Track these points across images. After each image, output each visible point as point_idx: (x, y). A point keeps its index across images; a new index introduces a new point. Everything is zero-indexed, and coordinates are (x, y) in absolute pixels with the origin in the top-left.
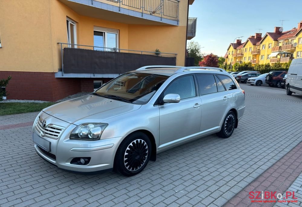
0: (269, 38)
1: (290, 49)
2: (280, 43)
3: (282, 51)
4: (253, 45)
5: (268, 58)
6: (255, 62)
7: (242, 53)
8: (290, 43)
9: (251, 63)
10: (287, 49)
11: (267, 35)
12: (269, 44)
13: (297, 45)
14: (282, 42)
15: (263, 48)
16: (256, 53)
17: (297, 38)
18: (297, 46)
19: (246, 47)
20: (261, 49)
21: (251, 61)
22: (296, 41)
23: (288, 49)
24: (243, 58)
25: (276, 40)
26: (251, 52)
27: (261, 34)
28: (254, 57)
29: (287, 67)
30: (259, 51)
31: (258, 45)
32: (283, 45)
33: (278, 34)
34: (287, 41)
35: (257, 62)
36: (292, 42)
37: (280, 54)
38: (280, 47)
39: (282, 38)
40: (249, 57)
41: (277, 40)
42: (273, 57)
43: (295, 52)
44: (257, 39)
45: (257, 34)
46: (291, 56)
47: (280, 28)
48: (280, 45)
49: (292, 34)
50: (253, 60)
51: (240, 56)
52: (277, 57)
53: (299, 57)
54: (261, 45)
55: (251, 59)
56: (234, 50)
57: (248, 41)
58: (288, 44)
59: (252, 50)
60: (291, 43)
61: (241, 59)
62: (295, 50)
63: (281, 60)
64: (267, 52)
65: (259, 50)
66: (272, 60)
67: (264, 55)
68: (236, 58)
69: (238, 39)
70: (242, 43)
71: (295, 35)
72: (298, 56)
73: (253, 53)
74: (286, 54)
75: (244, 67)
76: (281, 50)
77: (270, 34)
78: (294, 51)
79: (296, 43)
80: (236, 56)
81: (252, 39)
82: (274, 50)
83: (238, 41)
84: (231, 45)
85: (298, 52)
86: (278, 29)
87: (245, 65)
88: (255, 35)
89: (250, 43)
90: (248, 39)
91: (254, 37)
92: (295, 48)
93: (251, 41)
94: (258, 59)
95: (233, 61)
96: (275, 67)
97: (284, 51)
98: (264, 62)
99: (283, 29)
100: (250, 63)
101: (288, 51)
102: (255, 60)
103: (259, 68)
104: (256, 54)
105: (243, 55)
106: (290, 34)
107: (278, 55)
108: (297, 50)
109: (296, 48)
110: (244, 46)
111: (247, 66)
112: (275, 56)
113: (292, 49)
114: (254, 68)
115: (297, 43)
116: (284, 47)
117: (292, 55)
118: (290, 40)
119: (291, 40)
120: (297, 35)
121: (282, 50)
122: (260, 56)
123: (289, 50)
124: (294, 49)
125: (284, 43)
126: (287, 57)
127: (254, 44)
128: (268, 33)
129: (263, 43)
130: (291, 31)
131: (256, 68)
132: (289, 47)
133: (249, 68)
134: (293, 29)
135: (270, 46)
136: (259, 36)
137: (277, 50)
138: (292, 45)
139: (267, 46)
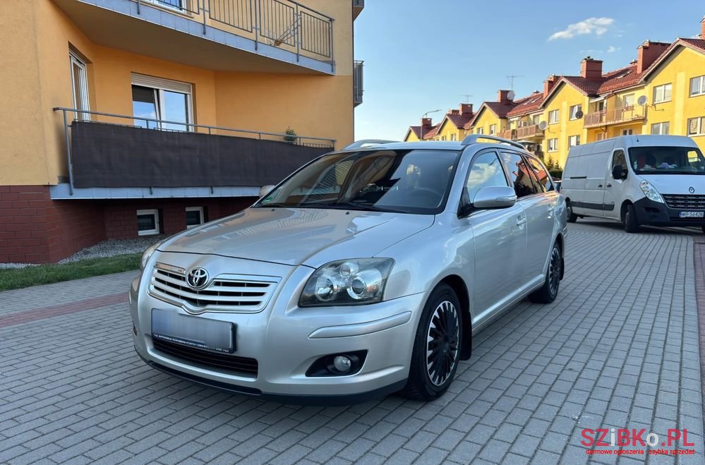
0: (489, 112)
1: (533, 136)
2: (512, 125)
3: (519, 140)
4: (459, 128)
8: (532, 123)
10: (526, 134)
11: (484, 108)
12: (491, 126)
13: (547, 126)
14: (515, 122)
17: (546, 112)
18: (546, 128)
19: (443, 133)
22: (543, 118)
23: (530, 134)
25: (503, 117)
27: (472, 105)
31: (468, 129)
32: (519, 127)
33: (505, 106)
34: (525, 118)
36: (536, 122)
38: (514, 132)
39: (514, 112)
41: (507, 118)
43: (543, 142)
44: (465, 117)
45: (464, 106)
46: (536, 149)
47: (508, 92)
48: (513, 126)
49: (535, 104)
53: (553, 150)
54: (475, 129)
56: (419, 140)
57: (446, 120)
58: (529, 125)
60: (534, 123)
62: (543, 137)
69: (425, 117)
70: (433, 126)
71: (541, 105)
72: (551, 149)
76: (516, 137)
77: (491, 105)
78: (541, 140)
79: (544, 123)
81: (454, 115)
83: (424, 120)
84: (410, 131)
85: (549, 141)
86: (504, 94)
88: (459, 108)
89: (450, 124)
90: (447, 117)
91: (457, 111)
92: (544, 132)
93: (453, 120)
97: (523, 139)
99: (514, 95)
101: (531, 139)
106: (530, 104)
108: (548, 136)
109: (546, 132)
110: (439, 132)
113: (538, 134)
115: (547, 121)
116: (522, 130)
117: (539, 147)
118: (531, 116)
119: (534, 117)
120: (544, 106)
121: (519, 138)
123: (530, 136)
124: (541, 134)
125: (521, 123)
127: (461, 128)
128: (486, 103)
129: (478, 125)
130: (530, 98)
132: (530, 131)
134: (535, 94)
135: (493, 129)
136: (467, 109)
137: (508, 137)
138: (537, 126)
139: (487, 131)
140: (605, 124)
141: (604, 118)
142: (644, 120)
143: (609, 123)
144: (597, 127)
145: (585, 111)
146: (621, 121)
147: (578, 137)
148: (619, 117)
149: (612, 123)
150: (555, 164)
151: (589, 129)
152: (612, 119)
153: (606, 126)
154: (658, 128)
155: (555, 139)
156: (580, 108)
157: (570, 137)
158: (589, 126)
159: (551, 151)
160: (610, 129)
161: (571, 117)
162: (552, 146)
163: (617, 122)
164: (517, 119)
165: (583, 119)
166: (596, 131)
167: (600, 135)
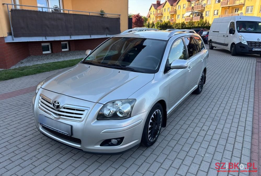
1: (200, 9)
3: (194, 11)
5: (183, 17)
6: (173, 21)
7: (161, 13)
8: (200, 4)
10: (198, 9)
12: (184, 5)
13: (206, 6)
14: (193, 3)
15: (178, 9)
16: (173, 12)
19: (165, 7)
20: (177, 9)
21: (169, 20)
22: (205, 2)
24: (163, 17)
26: (169, 12)
28: (172, 16)
29: (199, 25)
30: (176, 11)
31: (175, 6)
32: (195, 6)
34: (198, 2)
35: (174, 21)
36: (202, 3)
37: (192, 14)
38: (193, 8)
40: (168, 16)
41: (190, 2)
42: (187, 17)
43: (204, 12)
46: (201, 15)
48: (193, 5)
50: (171, 19)
51: (160, 15)
52: (190, 17)
53: (208, 16)
54: (177, 6)
55: (170, 18)
56: (155, 10)
57: (166, 2)
59: (170, 10)
60: (201, 4)
63: (194, 19)
64: (182, 11)
65: (176, 10)
66: (186, 19)
67: (179, 15)
68: (157, 17)
70: (161, 4)
74: (197, 14)
75: (165, 25)
78: (203, 11)
79: (205, 4)
80: (157, 15)
82: (187, 9)
83: (158, 1)
84: (152, 6)
85: (206, 12)
87: (165, 23)
89: (168, 3)
92: (204, 8)
94: (175, 18)
95: (155, 20)
96: (190, 25)
97: (196, 11)
98: (179, 21)
100: (169, 22)
101: (199, 11)
102: (173, 19)
103: (177, 26)
104: (173, 14)
105: (163, 14)
107: (191, 15)
108: (206, 10)
109: (206, 8)
110: (163, 7)
111: (167, 24)
112: (189, 15)
113: (202, 9)
114: (172, 26)
115: (206, 4)
116: (196, 7)
117: (202, 14)
118: (200, 1)
119: (201, 1)
121: (194, 10)
122: (177, 16)
123: (199, 10)
124: (203, 9)
125: (196, 4)
126: (198, 16)
127: (172, 5)
129: (179, 4)
131: (175, 26)
132: (199, 8)
133: (168, 26)
137: (190, 10)
138: (202, 5)
139: (182, 7)
141: (228, 3)
142: (244, 5)
143: (230, 5)
144: (226, 7)
146: (235, 5)
147: (218, 10)
148: (234, 3)
150: (208, 22)
152: (232, 4)
153: (229, 7)
154: (249, 9)
155: (209, 11)
157: (214, 11)
158: (222, 6)
159: (206, 16)
160: (230, 8)
161: (216, 2)
162: (207, 14)
163: (233, 5)
164: (194, 2)
165: (220, 3)
166: (225, 9)
167: (226, 10)
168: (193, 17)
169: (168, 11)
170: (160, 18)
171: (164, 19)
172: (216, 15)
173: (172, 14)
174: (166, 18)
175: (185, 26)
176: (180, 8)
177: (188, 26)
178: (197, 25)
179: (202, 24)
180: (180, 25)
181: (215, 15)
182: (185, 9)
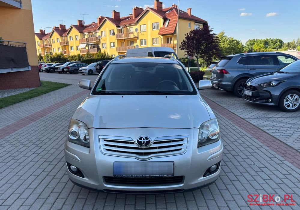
0: (74, 29)
2: (85, 36)
3: (89, 43)
5: (78, 49)
6: (66, 53)
7: (49, 44)
9: (63, 54)
10: (93, 41)
11: (72, 27)
13: (101, 38)
14: (87, 35)
15: (70, 40)
16: (65, 44)
17: (100, 31)
19: (52, 38)
21: (61, 52)
22: (99, 34)
23: (94, 40)
24: (52, 49)
25: (81, 32)
26: (59, 43)
27: (65, 25)
28: (63, 48)
29: (98, 57)
30: (68, 43)
31: (65, 37)
32: (89, 37)
33: (81, 27)
34: (91, 34)
35: (67, 53)
37: (87, 46)
38: (87, 39)
39: (86, 30)
40: (59, 48)
41: (83, 33)
42: (82, 48)
43: (100, 44)
46: (97, 47)
47: (82, 21)
48: (86, 37)
49: (94, 27)
50: (63, 51)
51: (48, 47)
52: (85, 49)
53: (104, 48)
54: (68, 37)
55: (61, 50)
56: (40, 40)
59: (60, 41)
60: (95, 36)
61: (49, 50)
62: (99, 42)
63: (90, 51)
64: (76, 43)
65: (67, 41)
66: (82, 51)
67: (73, 47)
68: (43, 49)
72: (104, 47)
73: (62, 44)
74: (93, 46)
75: (57, 58)
76: (88, 41)
77: (75, 26)
79: (99, 36)
80: (44, 47)
81: (56, 29)
82: (81, 41)
83: (41, 31)
85: (102, 44)
86: (80, 22)
87: (58, 56)
88: (59, 26)
90: (53, 30)
92: (100, 40)
94: (67, 50)
95: (41, 52)
96: (88, 57)
98: (74, 53)
100: (61, 54)
101: (94, 43)
102: (65, 51)
103: (73, 59)
104: (65, 46)
105: (51, 45)
106: (92, 27)
107: (86, 47)
108: (102, 42)
109: (101, 40)
110: (51, 37)
111: (60, 57)
112: (84, 47)
113: (98, 41)
114: (67, 59)
115: (101, 36)
117: (98, 46)
118: (94, 33)
119: (95, 33)
120: (99, 29)
121: (89, 42)
122: (70, 48)
123: (95, 41)
124: (99, 41)
125: (89, 35)
126: (94, 48)
127: (61, 36)
128: (72, 25)
129: (70, 35)
131: (70, 59)
132: (94, 39)
133: (62, 59)
134: (93, 23)
135: (77, 37)
136: (63, 27)
137: (84, 41)
138: (97, 37)
139: (74, 38)
140: (124, 38)
141: (123, 36)
142: (138, 38)
143: (125, 38)
144: (121, 39)
145: (116, 32)
146: (129, 38)
147: (114, 43)
148: (128, 36)
149: (126, 38)
150: (107, 54)
151: (118, 40)
152: (126, 37)
153: (124, 39)
154: (143, 41)
155: (105, 43)
156: (113, 31)
157: (111, 43)
158: (118, 39)
159: (103, 48)
160: (126, 40)
161: (110, 34)
162: (104, 46)
163: (128, 38)
164: (88, 33)
165: (115, 35)
166: (121, 41)
167: (122, 43)
168: (89, 49)
169: (57, 42)
170: (48, 50)
171: (54, 51)
172: (113, 47)
173: (63, 45)
174: (57, 49)
175: (83, 59)
176: (72, 40)
177: (86, 59)
178: (96, 57)
179: (102, 56)
180: (77, 57)
181: (111, 47)
182: (78, 41)
